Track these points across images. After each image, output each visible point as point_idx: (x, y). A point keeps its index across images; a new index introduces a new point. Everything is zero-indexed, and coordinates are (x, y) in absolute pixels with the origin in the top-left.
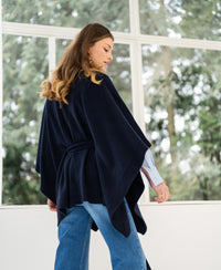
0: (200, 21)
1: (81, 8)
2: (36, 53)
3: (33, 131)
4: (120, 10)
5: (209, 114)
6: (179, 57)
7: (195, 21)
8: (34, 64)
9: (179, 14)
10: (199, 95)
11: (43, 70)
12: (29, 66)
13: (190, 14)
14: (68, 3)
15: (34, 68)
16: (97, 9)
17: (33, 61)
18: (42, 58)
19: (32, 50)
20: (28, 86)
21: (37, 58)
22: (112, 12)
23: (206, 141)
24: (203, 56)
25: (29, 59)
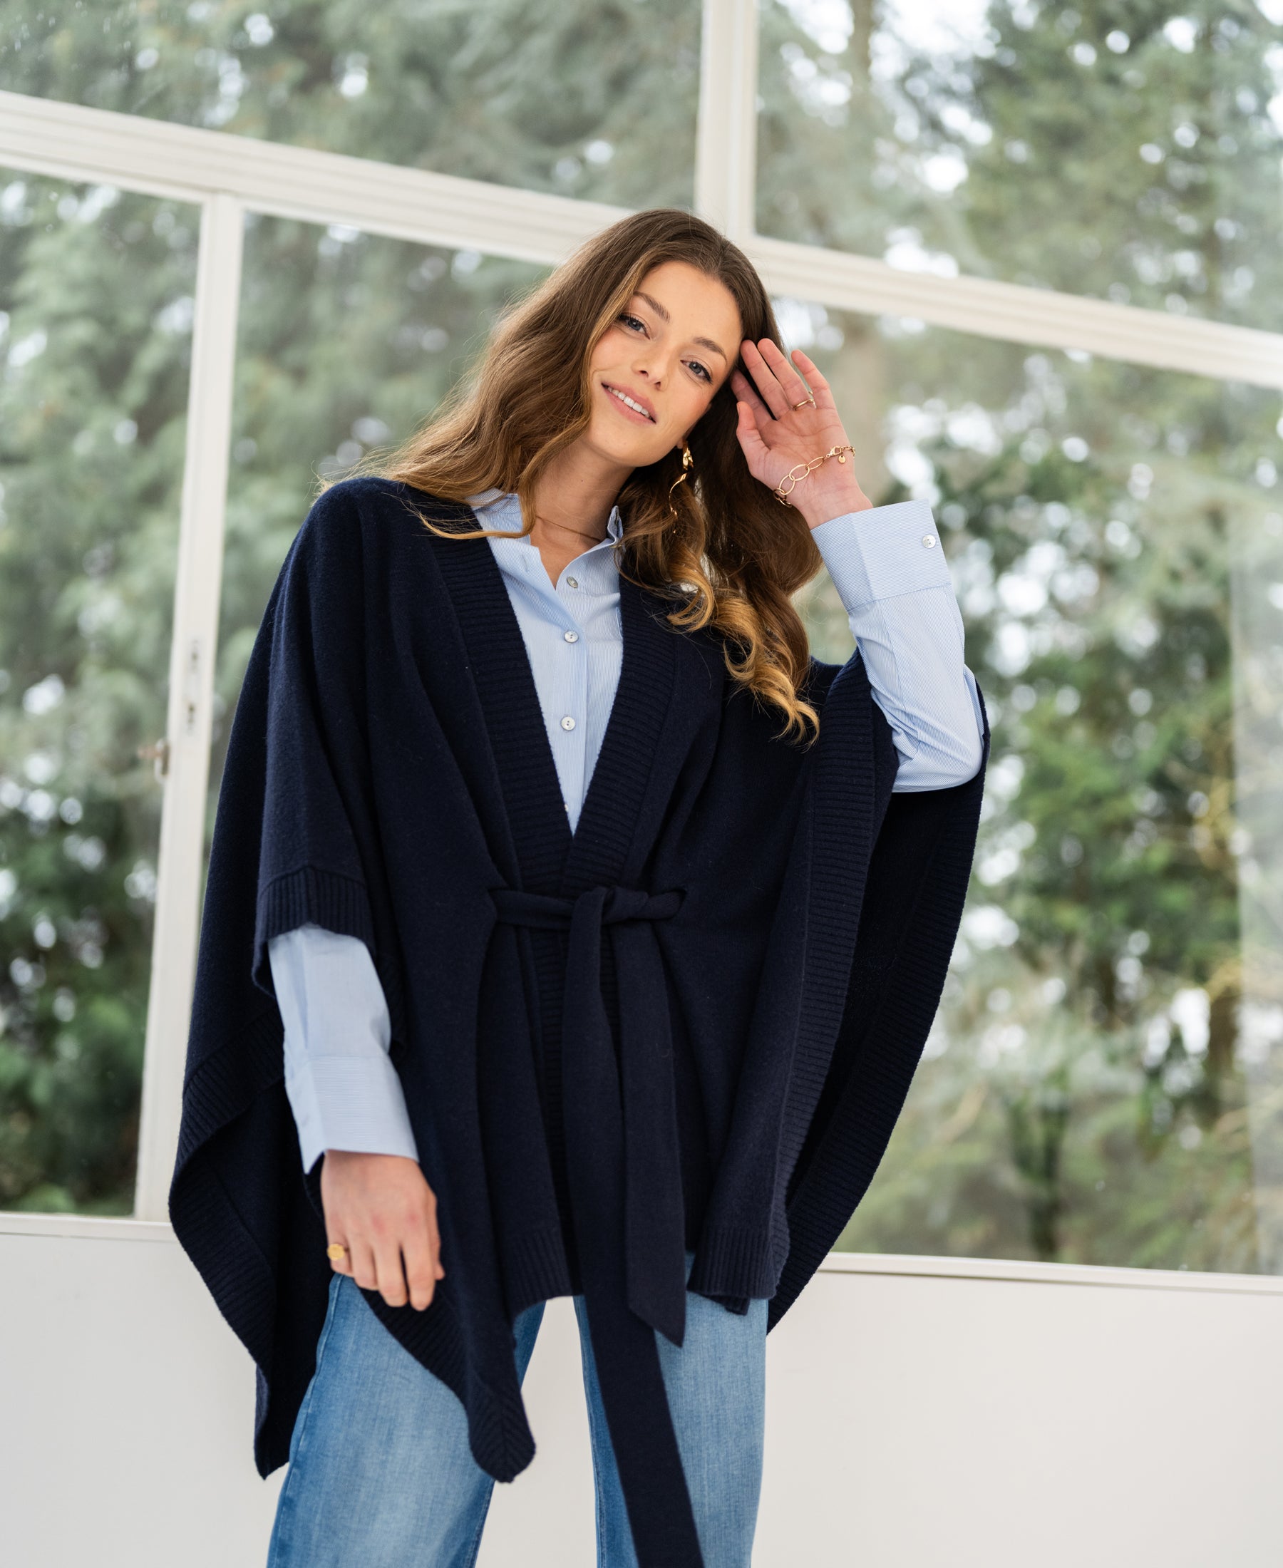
0: (1070, 192)
1: (390, 50)
2: (100, 284)
3: (41, 744)
4: (619, 83)
5: (1079, 734)
6: (929, 390)
7: (1046, 193)
8: (87, 353)
9: (957, 140)
10: (1029, 621)
11: (135, 392)
12: (53, 362)
13: (1020, 151)
14: (314, 12)
15: (82, 376)
16: (484, 65)
17: (81, 332)
18: (132, 318)
19: (79, 265)
20: (37, 474)
21: (105, 319)
22: (574, 94)
23: (1047, 890)
24: (1074, 395)
25: (57, 321)
